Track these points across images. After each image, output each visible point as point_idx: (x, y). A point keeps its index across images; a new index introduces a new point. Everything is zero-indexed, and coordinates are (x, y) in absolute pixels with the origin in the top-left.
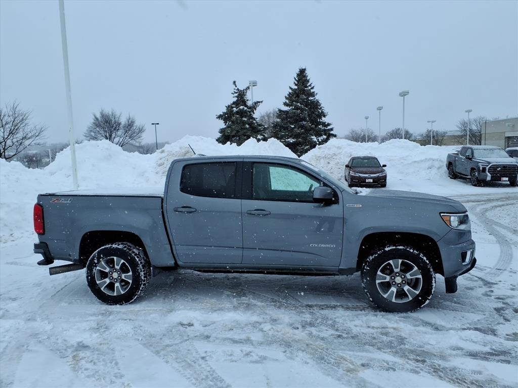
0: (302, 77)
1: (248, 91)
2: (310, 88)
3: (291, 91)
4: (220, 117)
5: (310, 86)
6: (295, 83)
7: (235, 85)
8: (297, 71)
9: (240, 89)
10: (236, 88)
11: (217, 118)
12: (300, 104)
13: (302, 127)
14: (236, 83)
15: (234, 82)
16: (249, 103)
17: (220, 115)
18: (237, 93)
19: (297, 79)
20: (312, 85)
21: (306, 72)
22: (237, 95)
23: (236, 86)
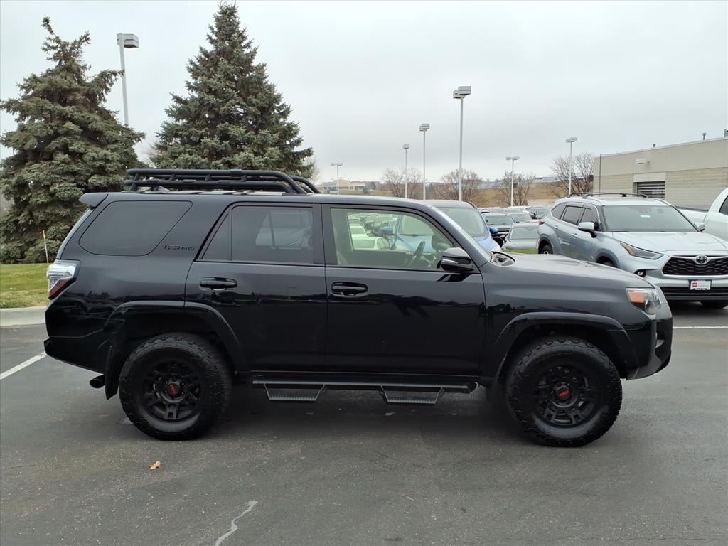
0: (227, 24)
1: (84, 47)
6: (210, 38)
7: (49, 27)
8: (216, 11)
9: (63, 39)
10: (53, 37)
13: (225, 136)
14: (52, 24)
15: (46, 21)
16: (89, 76)
18: (54, 48)
19: (215, 28)
21: (236, 15)
22: (55, 53)
23: (52, 32)
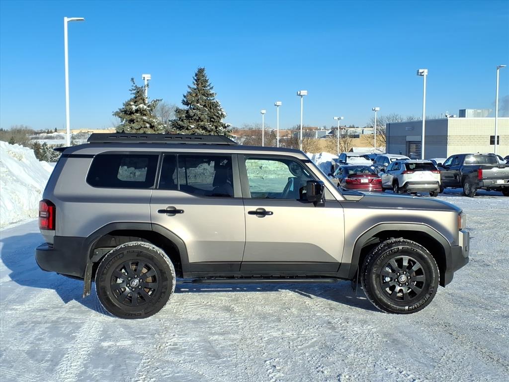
0: (201, 77)
1: (147, 89)
2: (208, 88)
3: (189, 90)
4: (116, 114)
5: (209, 85)
6: (193, 82)
7: (133, 82)
8: (196, 71)
9: (138, 86)
10: (134, 85)
11: (113, 115)
12: (200, 104)
14: (134, 80)
15: (132, 79)
16: (148, 101)
17: (117, 112)
18: (135, 89)
19: (196, 78)
20: (211, 86)
21: (205, 72)
22: (135, 92)
